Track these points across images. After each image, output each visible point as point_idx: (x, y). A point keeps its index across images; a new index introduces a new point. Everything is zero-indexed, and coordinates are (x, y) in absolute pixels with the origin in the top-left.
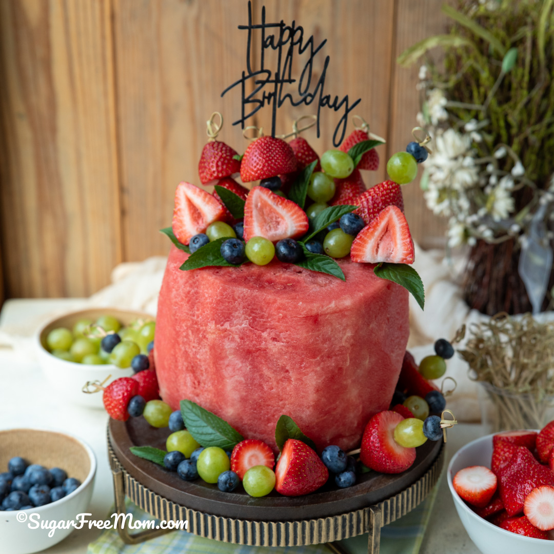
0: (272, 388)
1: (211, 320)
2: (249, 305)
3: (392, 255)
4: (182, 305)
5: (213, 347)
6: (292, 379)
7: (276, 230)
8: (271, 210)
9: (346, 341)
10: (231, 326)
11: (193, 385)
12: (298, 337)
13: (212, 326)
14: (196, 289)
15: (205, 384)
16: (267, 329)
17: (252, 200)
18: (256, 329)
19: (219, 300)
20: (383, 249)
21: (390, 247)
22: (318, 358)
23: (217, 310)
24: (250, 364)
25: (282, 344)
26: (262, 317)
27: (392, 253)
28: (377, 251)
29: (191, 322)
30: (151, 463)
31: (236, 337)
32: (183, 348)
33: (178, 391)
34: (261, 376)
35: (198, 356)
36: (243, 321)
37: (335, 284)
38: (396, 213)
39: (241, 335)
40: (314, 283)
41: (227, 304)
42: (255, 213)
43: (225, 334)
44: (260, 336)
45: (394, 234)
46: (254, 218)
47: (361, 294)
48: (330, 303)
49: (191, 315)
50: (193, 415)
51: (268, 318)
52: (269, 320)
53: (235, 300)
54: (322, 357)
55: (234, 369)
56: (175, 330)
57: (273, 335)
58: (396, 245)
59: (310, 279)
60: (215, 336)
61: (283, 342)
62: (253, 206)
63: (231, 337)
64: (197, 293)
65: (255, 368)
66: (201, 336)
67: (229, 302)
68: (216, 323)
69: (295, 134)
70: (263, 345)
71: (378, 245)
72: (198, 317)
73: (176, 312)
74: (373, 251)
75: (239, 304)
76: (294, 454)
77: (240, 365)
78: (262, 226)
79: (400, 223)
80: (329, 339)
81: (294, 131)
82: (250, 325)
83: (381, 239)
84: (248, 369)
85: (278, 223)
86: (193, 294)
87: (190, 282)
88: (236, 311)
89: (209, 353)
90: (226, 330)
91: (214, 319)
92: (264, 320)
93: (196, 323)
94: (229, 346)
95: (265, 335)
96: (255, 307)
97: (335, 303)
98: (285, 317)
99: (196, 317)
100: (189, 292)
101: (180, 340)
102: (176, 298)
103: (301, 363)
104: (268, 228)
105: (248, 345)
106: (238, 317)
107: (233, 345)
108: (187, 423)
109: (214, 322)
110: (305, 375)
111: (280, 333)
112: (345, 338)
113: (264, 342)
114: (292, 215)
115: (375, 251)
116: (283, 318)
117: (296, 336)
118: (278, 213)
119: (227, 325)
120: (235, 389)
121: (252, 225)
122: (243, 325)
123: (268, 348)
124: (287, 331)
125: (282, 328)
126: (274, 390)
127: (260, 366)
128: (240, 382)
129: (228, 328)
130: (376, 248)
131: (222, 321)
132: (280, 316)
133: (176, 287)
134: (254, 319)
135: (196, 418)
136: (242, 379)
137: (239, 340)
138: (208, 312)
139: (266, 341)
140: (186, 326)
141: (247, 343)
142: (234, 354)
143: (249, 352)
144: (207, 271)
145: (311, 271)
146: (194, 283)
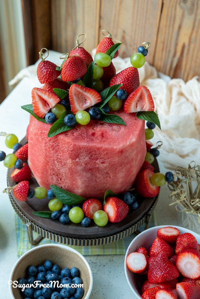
0: (101, 181)
1: (69, 158)
2: (88, 150)
3: (144, 108)
4: (50, 151)
5: (70, 169)
6: (111, 176)
7: (86, 104)
8: (83, 95)
9: (134, 155)
10: (79, 160)
11: (57, 180)
12: (114, 161)
13: (69, 161)
14: (57, 144)
15: (64, 180)
16: (98, 159)
17: (72, 92)
18: (93, 160)
19: (72, 150)
20: (140, 106)
21: (143, 104)
22: (123, 166)
23: (72, 154)
24: (90, 173)
25: (106, 164)
26: (96, 154)
27: (143, 107)
28: (136, 107)
29: (56, 158)
30: (45, 219)
31: (83, 164)
32: (52, 167)
33: (48, 181)
34: (96, 177)
35: (61, 171)
36: (85, 157)
37: (123, 129)
38: (145, 89)
39: (85, 163)
40: (113, 130)
41: (77, 151)
42: (75, 98)
43: (77, 164)
44: (95, 163)
45: (144, 98)
46: (75, 101)
47: (137, 132)
48: (127, 142)
49: (56, 155)
50: (59, 191)
51: (98, 155)
52: (99, 155)
53: (80, 149)
54: (124, 165)
55: (82, 176)
56: (46, 160)
57: (101, 161)
58: (146, 103)
59: (110, 128)
60: (72, 165)
61: (107, 164)
62: (73, 94)
63: (80, 164)
64: (58, 145)
65: (92, 174)
66: (63, 164)
67: (78, 150)
68: (72, 160)
69: (78, 46)
70: (97, 166)
71: (137, 103)
72: (61, 157)
73: (47, 153)
74: (134, 107)
75: (83, 150)
76: (117, 207)
77: (85, 174)
78: (79, 104)
79: (147, 93)
80: (127, 157)
81: (77, 45)
82: (89, 158)
83: (138, 101)
84: (89, 175)
85: (86, 100)
86: (55, 146)
87: (53, 140)
88: (82, 153)
89: (68, 171)
90: (77, 162)
91: (70, 158)
92: (97, 156)
93: (60, 159)
94: (79, 168)
95: (98, 161)
96: (91, 151)
97: (129, 142)
98: (107, 153)
99: (59, 156)
100: (53, 145)
101: (49, 164)
102: (45, 147)
103: (116, 170)
104: (82, 104)
105: (89, 167)
106: (83, 156)
107: (82, 167)
108: (56, 195)
109: (71, 159)
110: (117, 174)
111: (105, 160)
112: (133, 154)
113: (97, 165)
114: (93, 96)
115: (135, 107)
116: (106, 154)
117: (113, 161)
118: (85, 96)
119: (77, 160)
120: (83, 183)
121: (75, 104)
122: (86, 159)
123: (99, 167)
124: (108, 159)
125: (106, 158)
126: (102, 181)
127: (95, 174)
128: (85, 181)
129: (79, 161)
130: (136, 105)
131: (75, 158)
132: (105, 153)
133: (44, 142)
134: (91, 156)
135: (61, 193)
136: (87, 179)
137: (85, 165)
138: (67, 155)
139: (98, 164)
140: (53, 159)
141: (89, 166)
142: (82, 171)
143: (90, 169)
144: (62, 135)
145: (109, 123)
146: (56, 141)
